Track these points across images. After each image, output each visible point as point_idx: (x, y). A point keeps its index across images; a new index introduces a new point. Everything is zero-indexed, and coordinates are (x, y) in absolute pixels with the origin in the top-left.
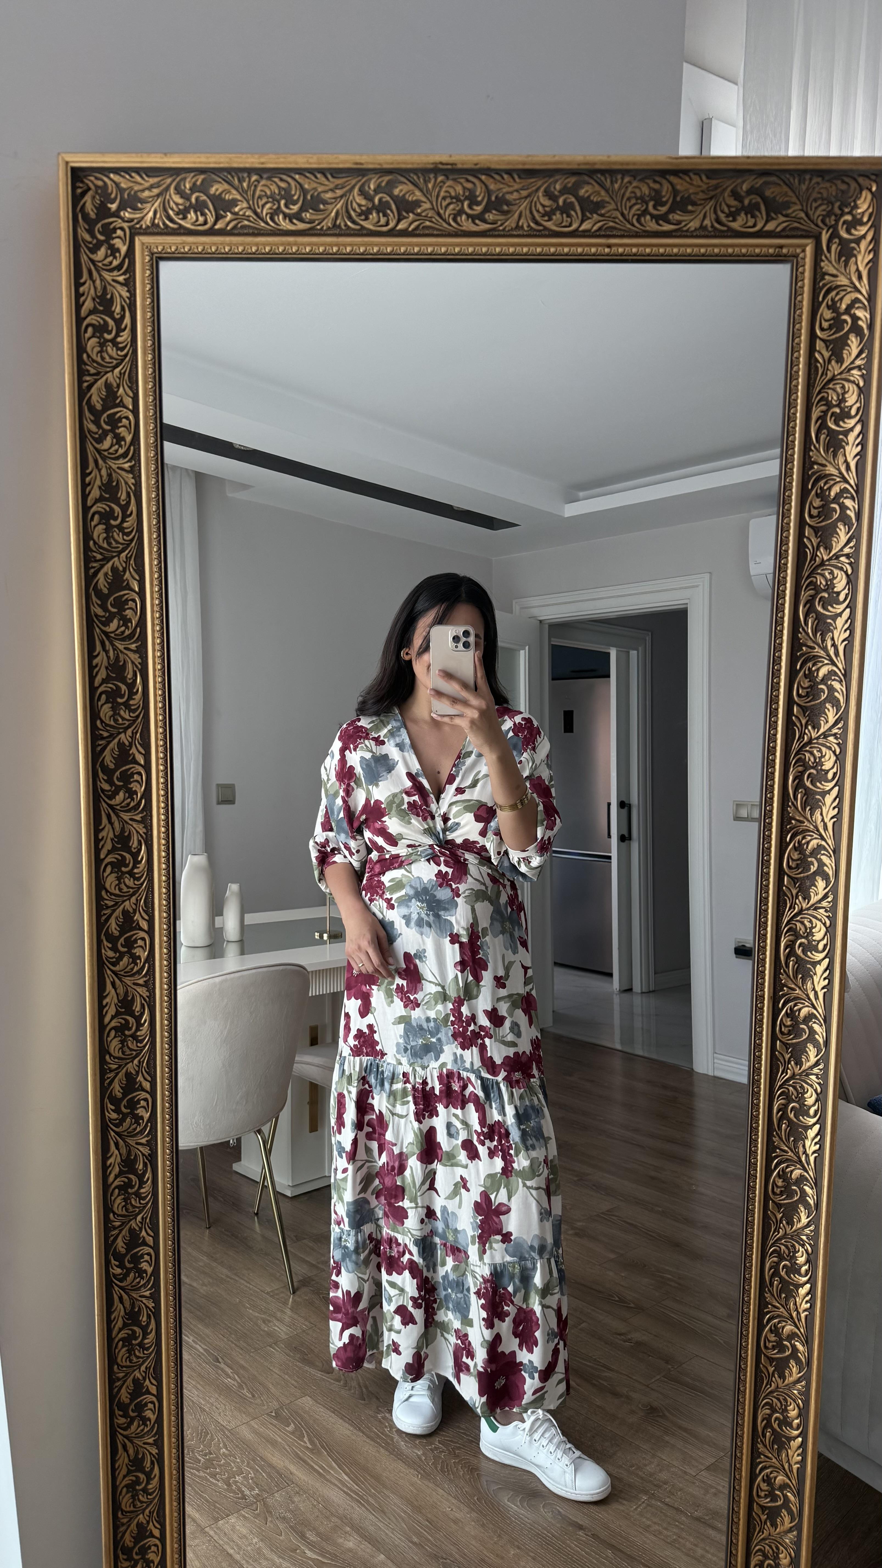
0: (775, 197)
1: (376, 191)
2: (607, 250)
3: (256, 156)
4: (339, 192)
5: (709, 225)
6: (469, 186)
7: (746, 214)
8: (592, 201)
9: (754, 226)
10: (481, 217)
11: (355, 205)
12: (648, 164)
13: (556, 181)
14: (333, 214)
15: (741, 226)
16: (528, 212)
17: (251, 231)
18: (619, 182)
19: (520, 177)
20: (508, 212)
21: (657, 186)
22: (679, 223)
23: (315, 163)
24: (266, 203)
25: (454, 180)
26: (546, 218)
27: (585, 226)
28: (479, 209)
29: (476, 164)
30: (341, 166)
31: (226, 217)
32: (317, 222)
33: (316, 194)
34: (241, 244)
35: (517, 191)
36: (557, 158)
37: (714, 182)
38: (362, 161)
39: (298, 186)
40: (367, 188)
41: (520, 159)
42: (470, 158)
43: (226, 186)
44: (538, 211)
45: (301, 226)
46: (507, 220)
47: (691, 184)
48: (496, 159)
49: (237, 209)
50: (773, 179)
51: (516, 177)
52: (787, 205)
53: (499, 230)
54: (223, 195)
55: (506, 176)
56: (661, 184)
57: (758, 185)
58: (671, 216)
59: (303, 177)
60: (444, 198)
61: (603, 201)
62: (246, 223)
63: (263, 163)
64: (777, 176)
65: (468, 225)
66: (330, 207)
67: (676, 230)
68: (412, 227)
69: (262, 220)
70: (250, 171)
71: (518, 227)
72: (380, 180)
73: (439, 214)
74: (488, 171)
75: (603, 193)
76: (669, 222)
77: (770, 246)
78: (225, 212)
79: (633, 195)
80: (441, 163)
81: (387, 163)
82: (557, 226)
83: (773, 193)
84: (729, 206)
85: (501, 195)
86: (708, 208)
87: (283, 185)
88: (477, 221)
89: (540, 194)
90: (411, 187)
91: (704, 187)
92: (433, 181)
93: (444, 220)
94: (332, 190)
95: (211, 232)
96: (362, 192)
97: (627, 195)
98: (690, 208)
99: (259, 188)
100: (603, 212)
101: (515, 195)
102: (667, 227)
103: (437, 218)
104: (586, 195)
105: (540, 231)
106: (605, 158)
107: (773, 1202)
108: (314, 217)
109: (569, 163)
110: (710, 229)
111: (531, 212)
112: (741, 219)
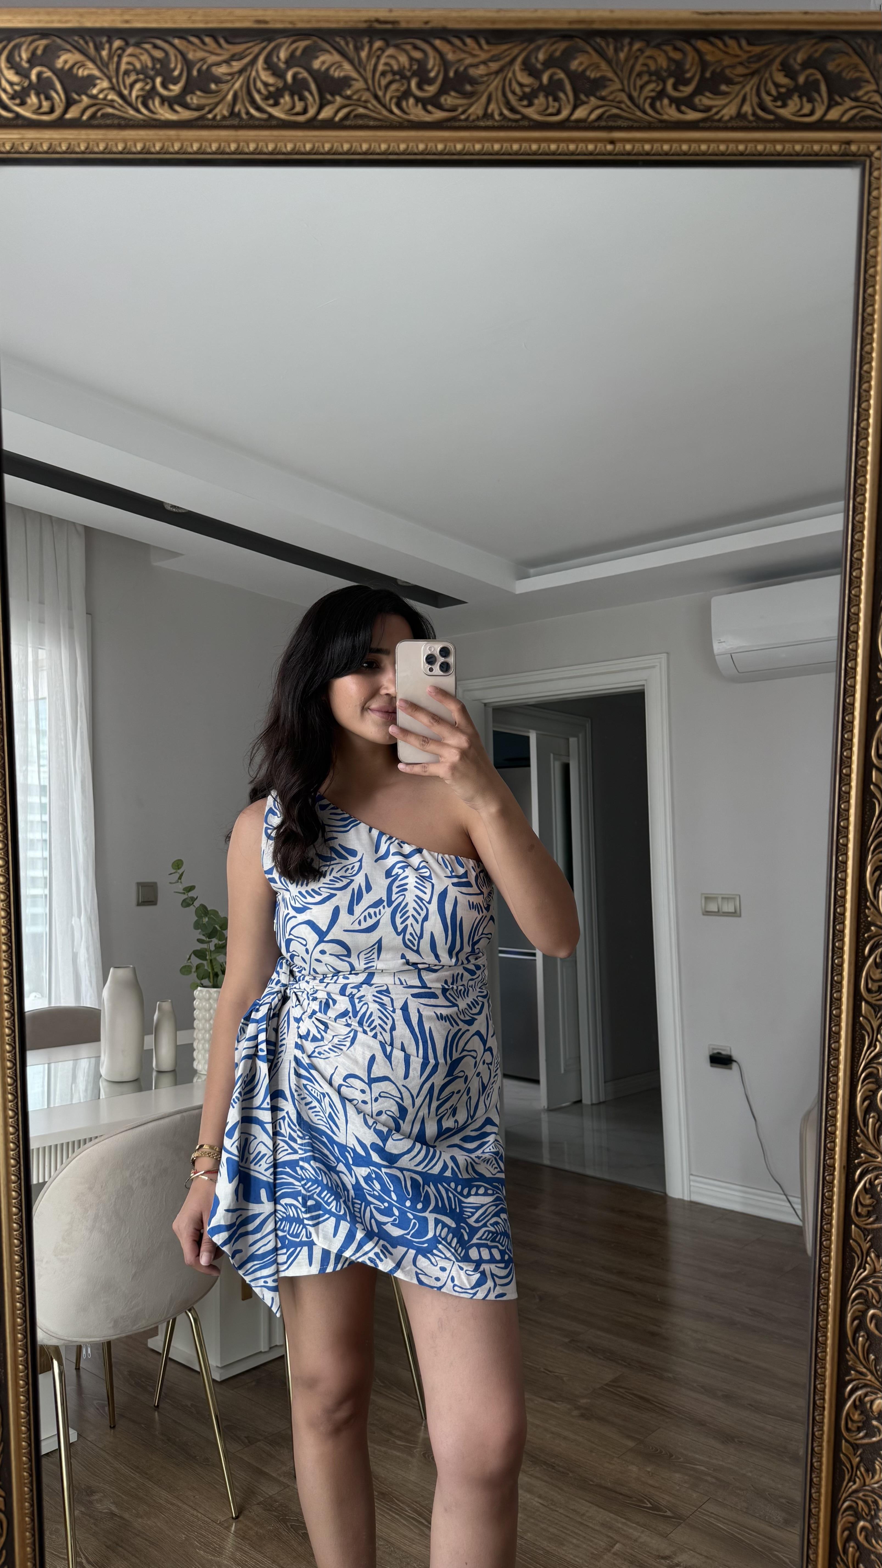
0: (840, 72)
1: (290, 62)
2: (610, 147)
3: (118, 11)
4: (237, 65)
5: (750, 111)
6: (417, 55)
7: (800, 97)
8: (588, 78)
9: (812, 113)
10: (435, 102)
11: (259, 85)
12: (666, 22)
13: (539, 48)
14: (230, 97)
15: (794, 115)
16: (500, 93)
17: (116, 122)
18: (626, 49)
19: (488, 43)
20: (471, 95)
21: (677, 56)
22: (708, 109)
23: (201, 21)
24: (135, 82)
25: (397, 46)
26: (525, 103)
27: (580, 113)
28: (431, 89)
29: (427, 23)
30: (238, 25)
31: (80, 101)
32: (207, 109)
33: (205, 67)
34: (102, 140)
35: (484, 63)
36: (539, 14)
37: (757, 49)
38: (267, 19)
39: (179, 57)
40: (275, 59)
41: (489, 14)
42: (418, 13)
43: (78, 57)
44: (514, 93)
45: (186, 115)
46: (471, 105)
47: (726, 53)
48: (454, 14)
49: (95, 91)
50: (839, 45)
51: (483, 42)
52: (857, 83)
53: (460, 120)
54: (75, 70)
55: (469, 41)
56: (684, 54)
57: (817, 55)
58: (697, 100)
59: (185, 43)
60: (383, 74)
61: (604, 79)
62: (110, 110)
63: (127, 22)
64: (846, 42)
65: (417, 113)
66: (224, 87)
67: (704, 120)
68: (341, 115)
69: (130, 104)
70: (111, 33)
71: (486, 115)
72: (294, 46)
73: (376, 97)
74: (444, 33)
75: (604, 65)
76: (694, 109)
77: (832, 142)
78: (79, 95)
79: (645, 69)
80: (378, 21)
81: (302, 21)
82: (541, 113)
83: (839, 65)
84: (777, 86)
85: (462, 69)
86: (747, 88)
87: (158, 54)
88: (430, 108)
89: (517, 66)
90: (337, 57)
91: (745, 56)
92: (366, 49)
93: (384, 106)
94: (227, 62)
95: (60, 123)
96: (270, 65)
97: (638, 68)
98: (723, 88)
99: (125, 59)
100: (604, 93)
101: (482, 70)
102: (692, 116)
103: (375, 102)
104: (581, 69)
105: (516, 121)
106: (607, 14)
107: (847, 1441)
108: (203, 101)
109: (556, 21)
110: (751, 118)
111: (504, 94)
112: (794, 104)
